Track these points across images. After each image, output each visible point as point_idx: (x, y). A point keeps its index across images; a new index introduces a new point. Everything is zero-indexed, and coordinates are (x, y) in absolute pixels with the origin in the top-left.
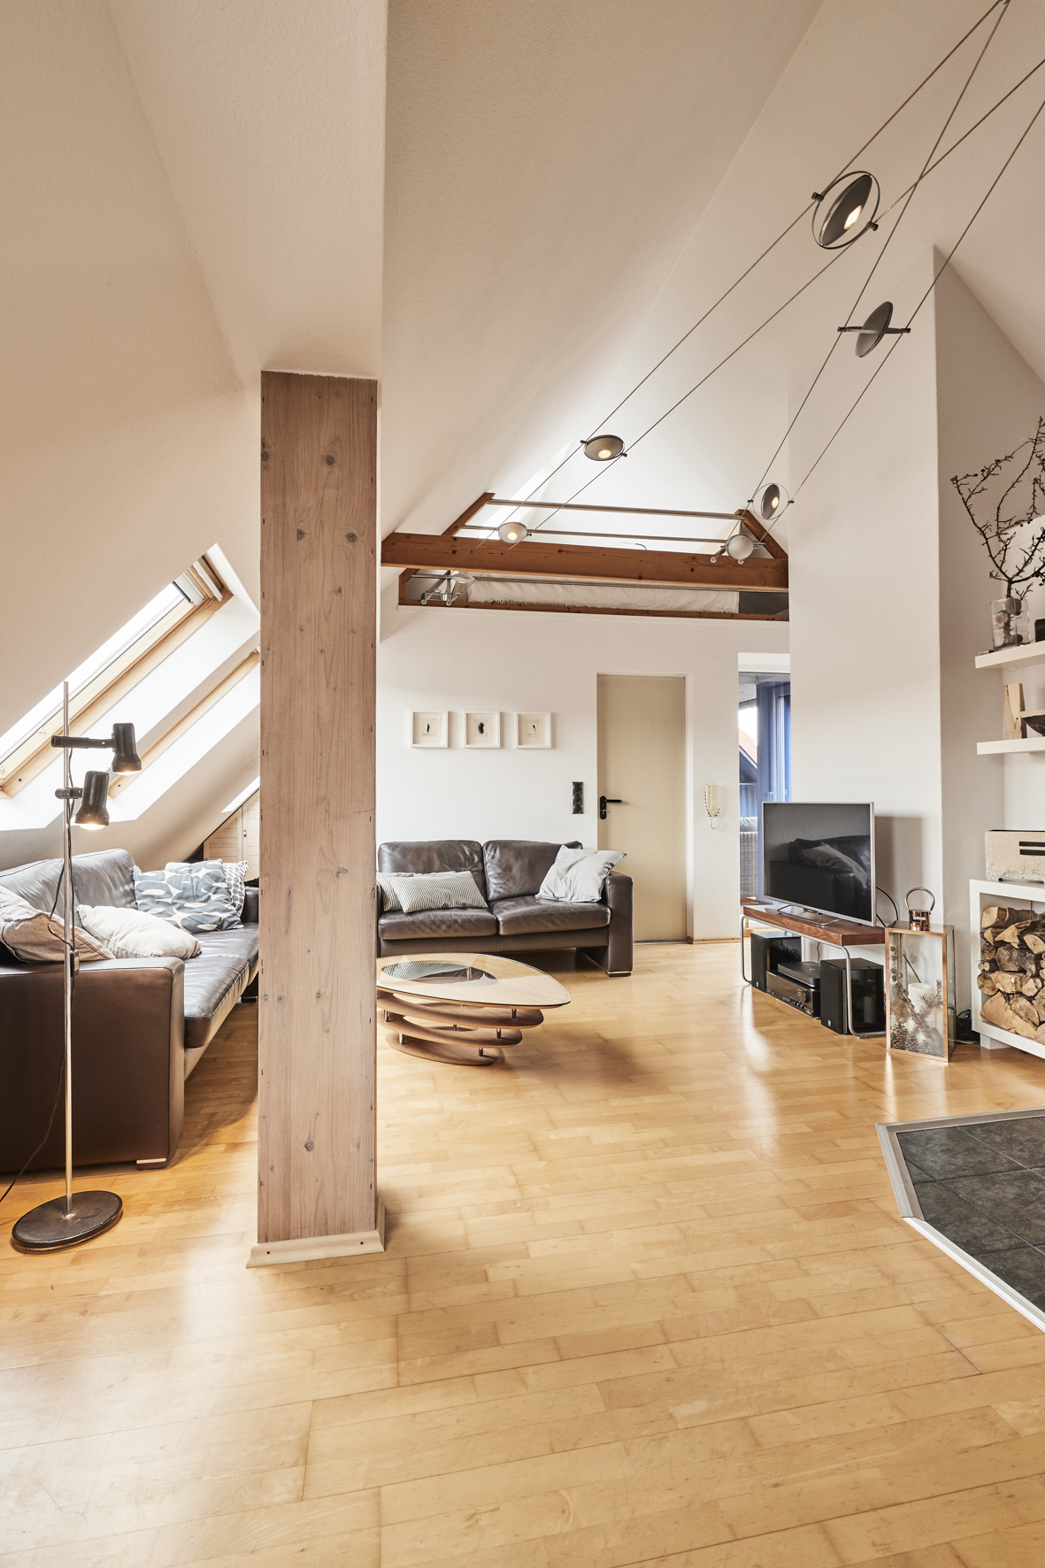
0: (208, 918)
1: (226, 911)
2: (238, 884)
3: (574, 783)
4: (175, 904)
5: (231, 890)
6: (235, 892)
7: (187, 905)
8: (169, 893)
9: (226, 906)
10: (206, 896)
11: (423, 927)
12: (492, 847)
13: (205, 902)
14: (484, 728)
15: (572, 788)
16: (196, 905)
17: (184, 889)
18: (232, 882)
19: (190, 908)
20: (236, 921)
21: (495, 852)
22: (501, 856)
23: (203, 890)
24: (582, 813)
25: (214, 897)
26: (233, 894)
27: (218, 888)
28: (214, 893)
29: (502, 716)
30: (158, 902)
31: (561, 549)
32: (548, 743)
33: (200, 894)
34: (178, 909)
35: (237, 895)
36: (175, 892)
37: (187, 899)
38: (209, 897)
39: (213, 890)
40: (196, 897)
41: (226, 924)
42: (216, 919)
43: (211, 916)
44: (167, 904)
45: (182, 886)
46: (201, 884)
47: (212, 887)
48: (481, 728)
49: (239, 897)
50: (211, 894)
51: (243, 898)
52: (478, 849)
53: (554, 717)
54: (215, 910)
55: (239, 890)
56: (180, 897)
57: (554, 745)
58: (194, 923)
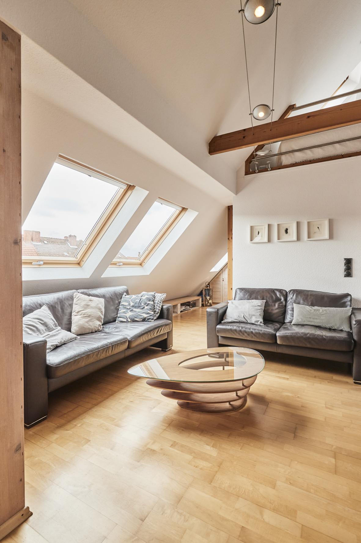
0: (140, 316)
1: (148, 313)
2: (159, 303)
3: (345, 259)
4: (130, 309)
5: (156, 305)
6: (157, 306)
7: (135, 310)
8: (129, 304)
9: (149, 312)
10: (143, 307)
11: (235, 333)
12: (292, 293)
13: (142, 309)
14: (288, 231)
15: (344, 262)
16: (138, 310)
17: (136, 303)
18: (157, 302)
19: (136, 311)
20: (151, 318)
21: (293, 296)
22: (296, 299)
23: (143, 304)
24: (351, 277)
25: (146, 307)
26: (156, 307)
27: (149, 304)
28: (147, 306)
29: (298, 224)
30: (125, 308)
31: (309, 116)
32: (327, 236)
33: (141, 306)
34: (130, 311)
35: (158, 307)
36: (132, 304)
37: (135, 307)
38: (144, 307)
39: (147, 304)
40: (139, 307)
41: (146, 319)
42: (142, 317)
43: (141, 315)
44: (127, 309)
45: (135, 302)
46: (143, 301)
47: (146, 303)
48: (286, 231)
49: (158, 308)
50: (145, 306)
51: (160, 309)
52: (285, 294)
53: (331, 222)
54: (144, 313)
55: (159, 305)
56: (133, 306)
57: (331, 237)
58: (133, 317)
